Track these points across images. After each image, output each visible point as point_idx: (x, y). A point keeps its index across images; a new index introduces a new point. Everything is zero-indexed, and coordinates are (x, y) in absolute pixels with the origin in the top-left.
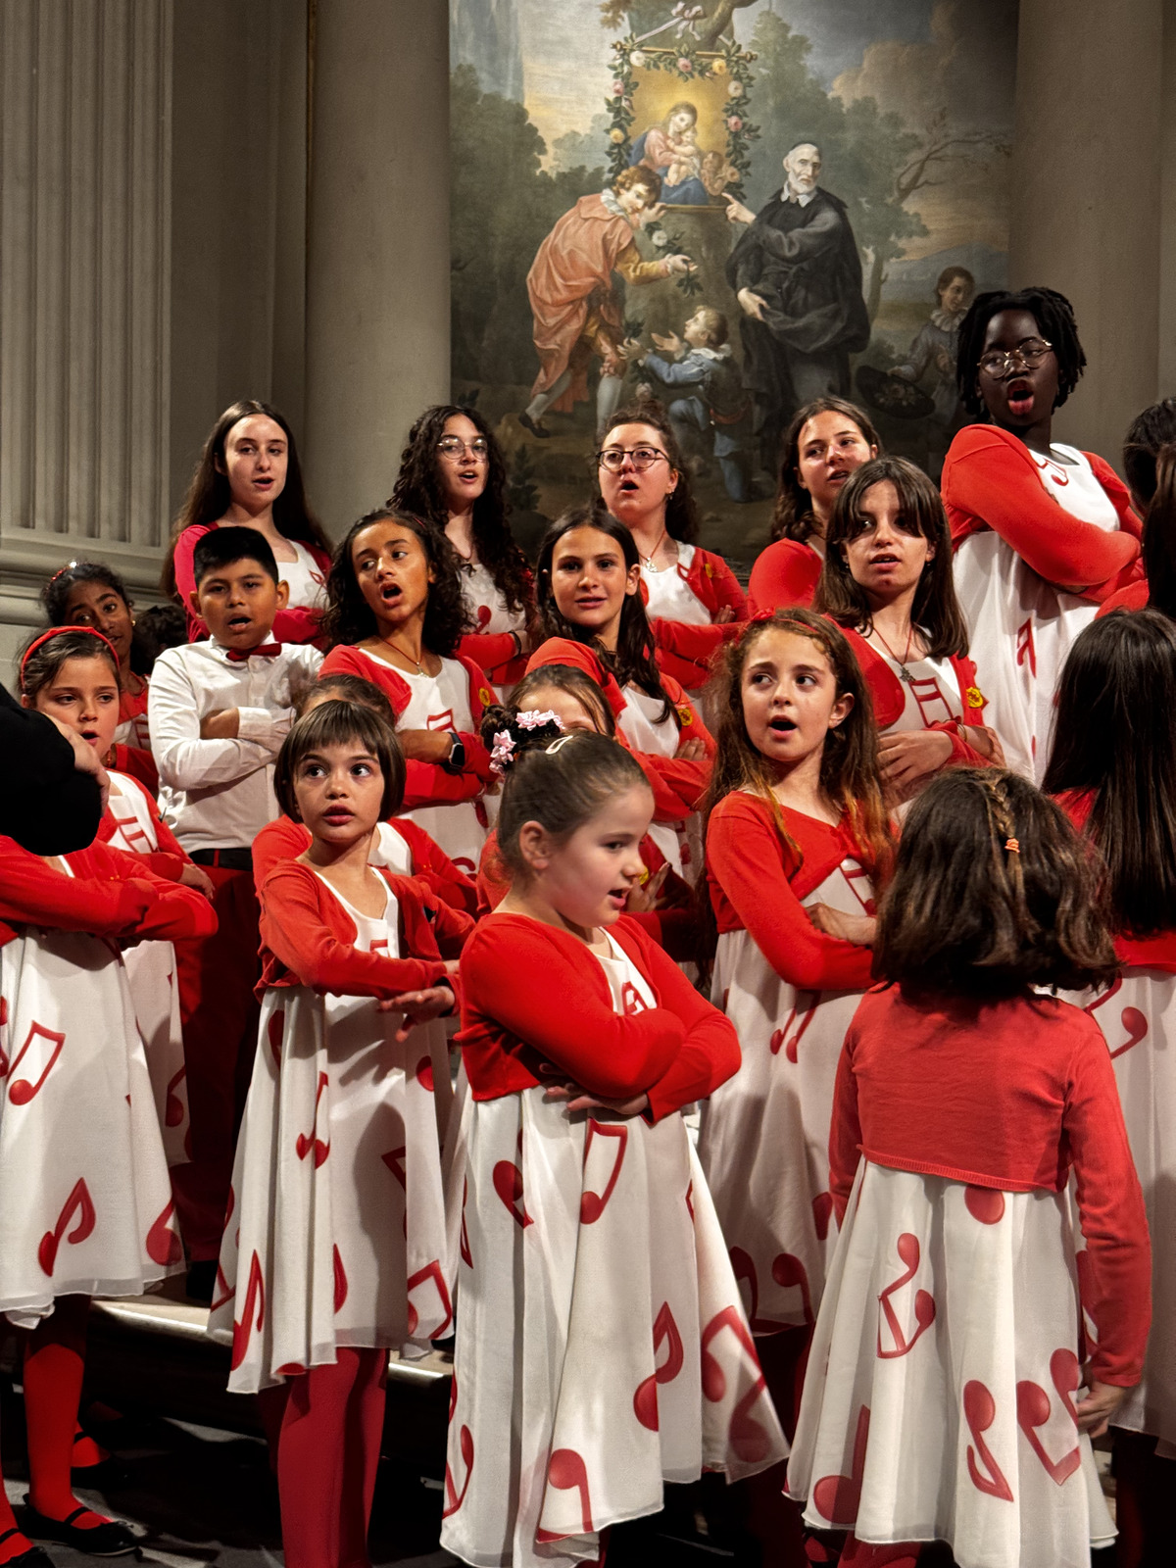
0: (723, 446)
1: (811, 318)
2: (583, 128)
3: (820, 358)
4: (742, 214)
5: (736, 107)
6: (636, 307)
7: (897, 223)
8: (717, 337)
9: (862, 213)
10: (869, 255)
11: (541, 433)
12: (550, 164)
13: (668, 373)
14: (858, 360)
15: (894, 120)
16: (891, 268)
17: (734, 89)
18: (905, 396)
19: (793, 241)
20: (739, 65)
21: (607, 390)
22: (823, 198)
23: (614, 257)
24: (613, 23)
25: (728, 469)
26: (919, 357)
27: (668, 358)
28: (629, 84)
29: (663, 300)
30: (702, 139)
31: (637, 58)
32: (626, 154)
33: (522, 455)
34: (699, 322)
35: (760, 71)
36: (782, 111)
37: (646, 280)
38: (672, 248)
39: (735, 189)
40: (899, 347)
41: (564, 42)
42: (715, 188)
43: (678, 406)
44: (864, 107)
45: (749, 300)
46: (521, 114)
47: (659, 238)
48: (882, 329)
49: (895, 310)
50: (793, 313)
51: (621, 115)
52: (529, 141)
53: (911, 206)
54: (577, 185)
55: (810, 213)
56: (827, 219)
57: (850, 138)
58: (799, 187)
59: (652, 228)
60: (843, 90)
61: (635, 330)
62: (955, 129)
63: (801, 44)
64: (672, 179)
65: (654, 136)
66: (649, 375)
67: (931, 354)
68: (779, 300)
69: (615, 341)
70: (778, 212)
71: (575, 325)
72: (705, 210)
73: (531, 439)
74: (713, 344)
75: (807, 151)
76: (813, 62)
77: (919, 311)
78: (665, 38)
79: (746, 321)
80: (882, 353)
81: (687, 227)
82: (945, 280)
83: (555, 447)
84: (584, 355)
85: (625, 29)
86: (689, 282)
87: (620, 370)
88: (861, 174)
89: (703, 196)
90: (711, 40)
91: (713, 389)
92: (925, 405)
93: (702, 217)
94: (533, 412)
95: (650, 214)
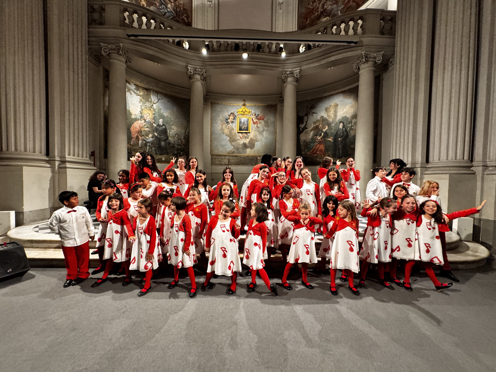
0: (153, 149)
1: (162, 137)
2: (137, 114)
3: (163, 141)
4: (155, 125)
5: (154, 114)
6: (143, 133)
7: (171, 128)
8: (152, 137)
9: (167, 127)
10: (168, 131)
11: (133, 146)
12: (133, 117)
13: (147, 141)
14: (167, 141)
15: (171, 118)
16: (171, 132)
17: (154, 112)
18: (172, 145)
19: (160, 129)
20: (154, 110)
21: (140, 142)
22: (163, 125)
23: (141, 128)
24: (140, 103)
25: (154, 151)
26: (174, 141)
27: (147, 139)
28: (142, 110)
29: (146, 133)
30: (150, 117)
31: (143, 107)
32: (141, 117)
33: (130, 148)
34: (150, 136)
35: (156, 111)
36: (159, 115)
37: (144, 131)
38: (147, 127)
39: (154, 122)
40: (172, 140)
41: (134, 104)
42: (152, 122)
43: (148, 144)
44: (168, 116)
45: (156, 134)
46: (129, 111)
47: (146, 126)
48: (169, 138)
49: (171, 137)
50: (161, 136)
51: (141, 113)
52: (131, 114)
53: (172, 127)
54: (136, 120)
55: (162, 126)
56: (164, 127)
57: (166, 119)
58: (161, 123)
59: (145, 125)
60: (166, 114)
61: (143, 136)
62: (177, 120)
63: (161, 109)
64: (147, 120)
65: (145, 116)
66: (145, 140)
67: (175, 141)
68: (159, 134)
69: (141, 137)
70: (159, 125)
71: (136, 134)
72: (151, 125)
73: (131, 146)
74: (152, 138)
75: (162, 120)
76: (162, 111)
77: (174, 137)
78: (146, 106)
79: (155, 136)
80: (170, 141)
81: (149, 125)
82: (176, 134)
83: (134, 147)
84: (137, 138)
85: (141, 104)
86: (149, 131)
87: (141, 140)
88: (167, 123)
89: (150, 123)
90: (151, 107)
91: (152, 143)
92: (174, 146)
93: (150, 125)
94: (132, 143)
95: (145, 124)
